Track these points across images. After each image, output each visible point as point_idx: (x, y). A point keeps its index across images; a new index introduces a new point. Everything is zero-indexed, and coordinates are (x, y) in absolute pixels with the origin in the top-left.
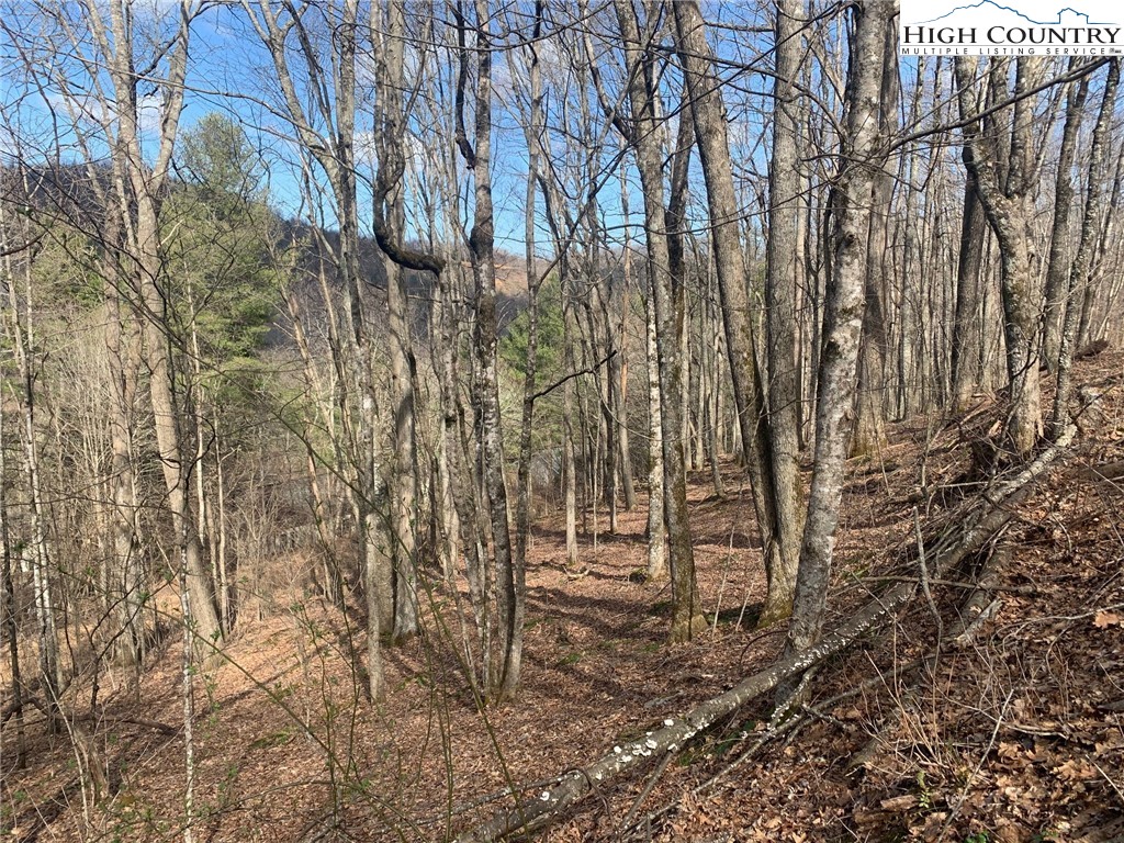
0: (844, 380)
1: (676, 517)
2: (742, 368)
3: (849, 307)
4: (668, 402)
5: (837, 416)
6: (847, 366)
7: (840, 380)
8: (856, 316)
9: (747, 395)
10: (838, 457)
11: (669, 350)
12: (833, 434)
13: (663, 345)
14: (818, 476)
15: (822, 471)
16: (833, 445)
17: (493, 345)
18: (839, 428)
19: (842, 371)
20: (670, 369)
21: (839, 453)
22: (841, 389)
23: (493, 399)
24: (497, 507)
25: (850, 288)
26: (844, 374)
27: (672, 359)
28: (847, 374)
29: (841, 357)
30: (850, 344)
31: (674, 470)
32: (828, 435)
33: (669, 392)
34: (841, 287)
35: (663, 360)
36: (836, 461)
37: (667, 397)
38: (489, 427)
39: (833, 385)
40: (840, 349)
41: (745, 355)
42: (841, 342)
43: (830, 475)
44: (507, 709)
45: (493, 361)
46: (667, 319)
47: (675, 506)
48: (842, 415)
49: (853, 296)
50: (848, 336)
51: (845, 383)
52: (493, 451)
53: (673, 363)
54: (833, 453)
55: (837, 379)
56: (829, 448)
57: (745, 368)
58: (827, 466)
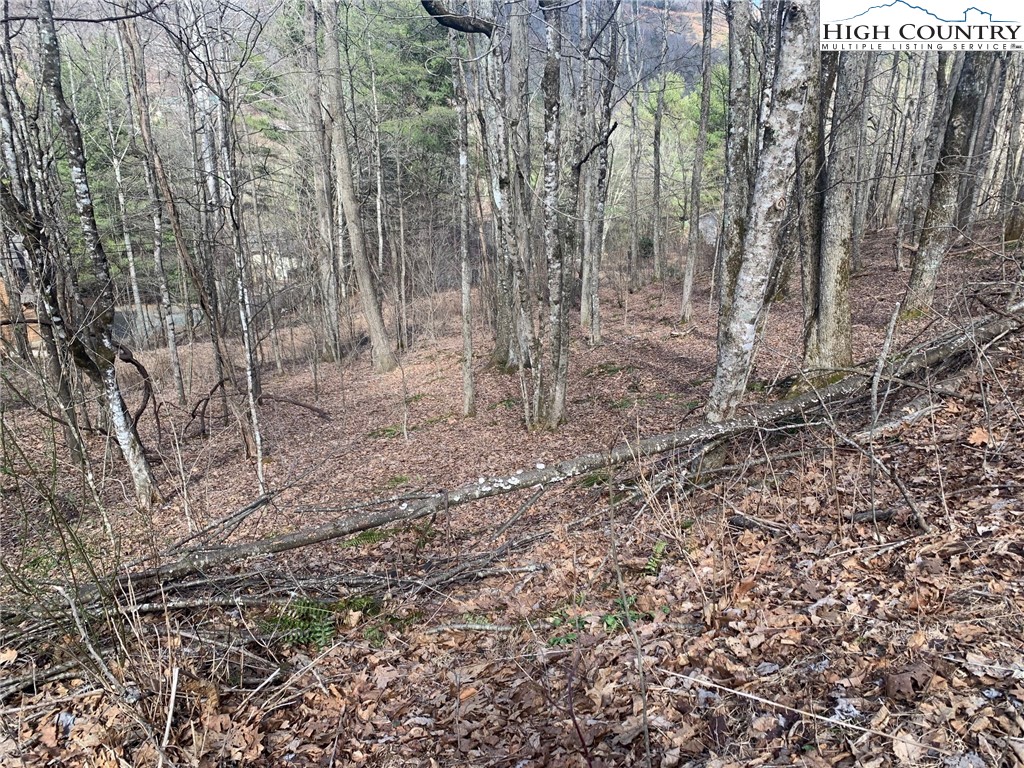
0: (775, 168)
1: (728, 290)
2: (804, 143)
3: (788, 89)
4: (732, 175)
5: (766, 205)
6: (780, 154)
7: (772, 168)
8: (794, 99)
9: (807, 173)
10: (764, 247)
11: (739, 120)
12: (760, 223)
13: (734, 115)
14: (744, 265)
15: (747, 260)
16: (759, 235)
17: (555, 109)
18: (767, 218)
19: (775, 158)
20: (738, 140)
21: (765, 243)
22: (772, 178)
23: (553, 163)
24: (552, 266)
25: (790, 68)
26: (776, 162)
27: (741, 129)
28: (780, 162)
29: (774, 144)
30: (785, 130)
31: (731, 243)
32: (756, 224)
33: (734, 164)
34: (782, 66)
35: (732, 130)
36: (761, 250)
37: (732, 169)
38: (548, 190)
39: (765, 173)
40: (775, 135)
41: (810, 129)
42: (776, 127)
43: (754, 265)
44: (547, 436)
45: (554, 125)
46: (740, 86)
47: (727, 279)
48: (771, 204)
49: (793, 77)
50: (784, 121)
51: (777, 172)
52: (551, 214)
53: (742, 133)
54: (759, 243)
55: (769, 166)
56: (756, 238)
57: (808, 143)
58: (751, 255)
